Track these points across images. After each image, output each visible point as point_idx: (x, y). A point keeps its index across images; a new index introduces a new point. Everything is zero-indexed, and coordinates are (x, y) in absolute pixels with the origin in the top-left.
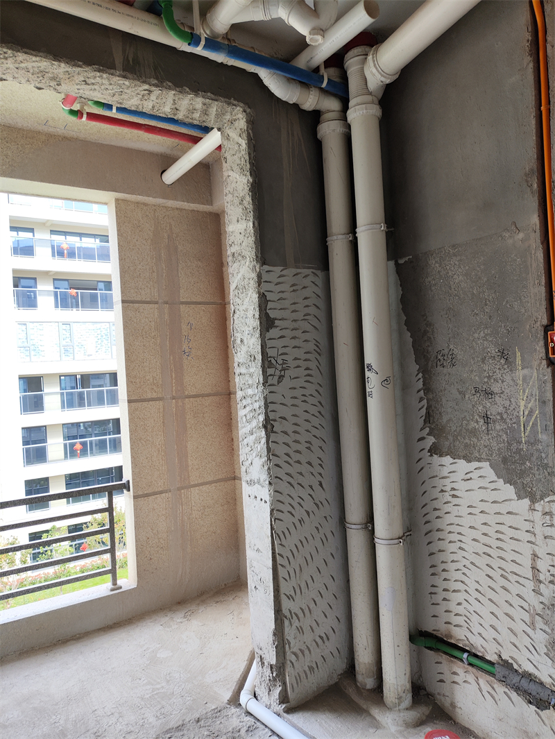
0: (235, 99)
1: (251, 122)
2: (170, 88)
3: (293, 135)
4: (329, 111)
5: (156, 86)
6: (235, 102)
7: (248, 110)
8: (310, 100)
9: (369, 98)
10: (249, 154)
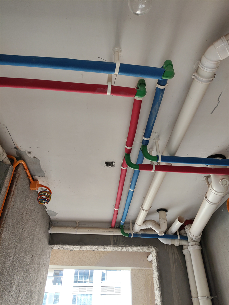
0: (150, 246)
1: (157, 253)
2: (128, 247)
3: (174, 254)
4: (185, 245)
5: (124, 247)
6: (151, 246)
7: (156, 248)
8: (176, 243)
9: (194, 243)
10: (157, 264)
